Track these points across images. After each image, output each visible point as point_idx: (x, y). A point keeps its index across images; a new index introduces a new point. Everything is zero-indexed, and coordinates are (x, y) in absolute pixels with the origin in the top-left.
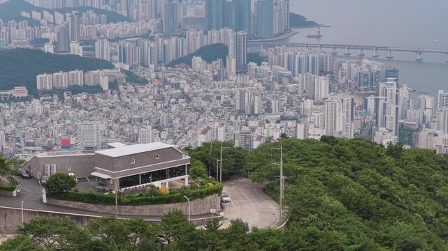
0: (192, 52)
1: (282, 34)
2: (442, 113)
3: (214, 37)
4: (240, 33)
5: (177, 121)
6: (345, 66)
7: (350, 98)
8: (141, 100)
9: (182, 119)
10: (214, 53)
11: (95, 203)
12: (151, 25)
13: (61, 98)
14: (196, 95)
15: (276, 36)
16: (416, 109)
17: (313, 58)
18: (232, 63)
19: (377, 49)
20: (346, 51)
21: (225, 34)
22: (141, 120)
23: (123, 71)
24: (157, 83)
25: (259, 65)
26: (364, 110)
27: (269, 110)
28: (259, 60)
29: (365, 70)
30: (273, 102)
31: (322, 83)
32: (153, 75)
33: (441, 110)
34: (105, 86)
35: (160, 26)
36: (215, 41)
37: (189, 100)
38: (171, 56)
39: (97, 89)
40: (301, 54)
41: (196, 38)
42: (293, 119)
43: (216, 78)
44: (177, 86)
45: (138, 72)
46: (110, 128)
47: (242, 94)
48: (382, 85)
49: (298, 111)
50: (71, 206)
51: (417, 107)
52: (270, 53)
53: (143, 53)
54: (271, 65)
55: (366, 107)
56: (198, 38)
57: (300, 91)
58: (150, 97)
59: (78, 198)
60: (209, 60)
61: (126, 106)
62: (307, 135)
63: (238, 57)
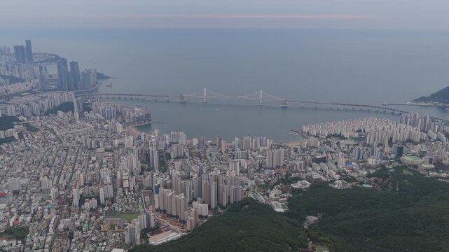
3: (66, 97)
5: (57, 159)
6: (127, 113)
8: (36, 145)
9: (59, 157)
10: (67, 107)
12: (33, 84)
14: (63, 138)
16: (162, 141)
19: (138, 95)
21: (71, 95)
22: (39, 162)
24: (42, 129)
25: (89, 113)
27: (98, 146)
28: (89, 110)
29: (137, 115)
31: (120, 128)
32: (40, 124)
34: (16, 137)
35: (37, 85)
36: (67, 100)
37: (60, 142)
38: (46, 108)
39: (12, 139)
40: (107, 108)
43: (70, 122)
44: (52, 131)
45: (31, 121)
46: (24, 169)
47: (86, 139)
49: (112, 145)
52: (94, 107)
53: (32, 109)
54: (94, 113)
56: (58, 98)
58: (41, 142)
60: (65, 111)
61: (29, 149)
62: (122, 176)
63: (79, 108)
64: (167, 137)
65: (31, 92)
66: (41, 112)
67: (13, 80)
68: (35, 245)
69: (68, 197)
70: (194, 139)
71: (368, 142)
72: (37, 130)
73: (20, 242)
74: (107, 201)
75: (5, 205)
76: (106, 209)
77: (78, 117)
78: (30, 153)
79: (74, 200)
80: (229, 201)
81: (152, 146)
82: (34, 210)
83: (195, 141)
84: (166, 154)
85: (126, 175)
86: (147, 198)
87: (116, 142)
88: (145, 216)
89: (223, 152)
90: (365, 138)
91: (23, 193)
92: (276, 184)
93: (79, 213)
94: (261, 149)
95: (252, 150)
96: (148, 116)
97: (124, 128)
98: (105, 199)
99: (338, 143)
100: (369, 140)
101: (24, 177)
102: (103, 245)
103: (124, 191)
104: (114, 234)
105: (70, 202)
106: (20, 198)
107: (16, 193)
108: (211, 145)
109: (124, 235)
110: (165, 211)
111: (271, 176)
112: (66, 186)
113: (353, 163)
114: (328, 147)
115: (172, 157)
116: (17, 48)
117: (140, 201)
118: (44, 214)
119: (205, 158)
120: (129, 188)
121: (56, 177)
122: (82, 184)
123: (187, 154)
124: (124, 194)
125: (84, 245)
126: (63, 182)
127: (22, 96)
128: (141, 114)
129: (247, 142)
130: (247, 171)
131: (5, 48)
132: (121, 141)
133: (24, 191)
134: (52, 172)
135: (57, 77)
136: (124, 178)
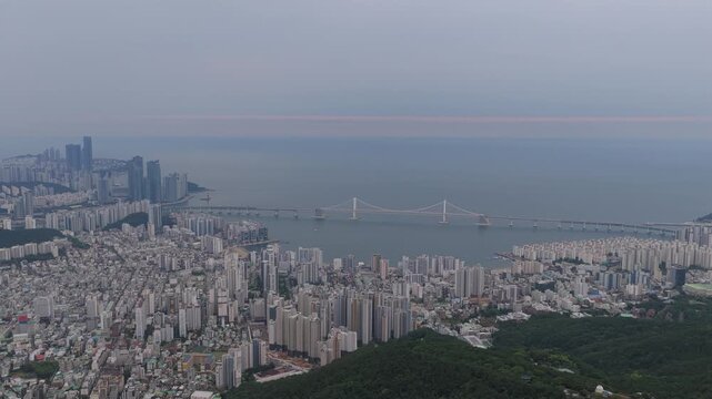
0: (121, 218)
1: (183, 198)
3: (137, 207)
4: (157, 205)
5: (115, 282)
6: (231, 226)
8: (85, 264)
9: (119, 279)
10: (138, 219)
12: (88, 194)
13: (19, 267)
14: (127, 257)
15: (179, 200)
16: (285, 261)
17: (209, 223)
18: (152, 228)
19: (250, 209)
20: (228, 211)
21: (145, 205)
22: (87, 285)
23: (69, 238)
24: (96, 246)
25: (171, 227)
26: (249, 262)
27: (182, 267)
28: (171, 223)
29: (246, 230)
31: (218, 244)
32: (93, 241)
34: (56, 254)
35: (95, 195)
36: (138, 210)
37: (123, 261)
38: (106, 222)
39: (49, 256)
40: (200, 219)
41: (124, 209)
43: (141, 239)
44: (112, 249)
45: (81, 238)
46: (61, 294)
47: (163, 257)
48: (264, 252)
49: (204, 266)
51: (286, 259)
52: (179, 219)
53: (84, 222)
54: (179, 227)
55: (250, 260)
57: (203, 248)
58: (93, 261)
60: (134, 225)
61: (73, 270)
62: (216, 297)
63: (155, 223)
64: (293, 255)
65: (85, 204)
66: (97, 227)
67: (59, 189)
68: (66, 384)
69: (127, 326)
70: (335, 260)
71: (623, 268)
72: (87, 247)
73: (43, 381)
74: (191, 334)
75: (26, 334)
76: (187, 343)
77: (153, 233)
78: (73, 274)
79: (137, 331)
80: (392, 336)
81: (267, 258)
82: (71, 341)
83: (338, 263)
84: (290, 280)
85: (224, 297)
86: (257, 333)
87: (211, 261)
88: (251, 345)
89: (383, 277)
90: (620, 262)
91: (57, 322)
92: (472, 317)
93: (144, 347)
94: (445, 273)
95: (430, 276)
96: (263, 233)
97: (224, 247)
98: (188, 332)
99: (573, 270)
100: (627, 264)
101: (60, 302)
102: (178, 390)
103: (219, 323)
104: (199, 377)
105: (131, 333)
106: (50, 327)
107: (45, 321)
108: (363, 267)
109: (214, 377)
110: (284, 348)
111: (463, 307)
112: (126, 315)
113: (600, 292)
114: (557, 274)
115: (300, 281)
116: (70, 148)
117: (244, 335)
118: (87, 346)
119: (354, 284)
120: (227, 318)
121: (112, 303)
122: (152, 311)
123: (325, 279)
124: (220, 327)
125: (148, 387)
126: (121, 309)
127: (71, 209)
128: (252, 228)
129: (422, 262)
130: (422, 301)
131: (52, 149)
132: (217, 262)
133: (58, 319)
134: (106, 297)
135: (126, 185)
136: (220, 300)
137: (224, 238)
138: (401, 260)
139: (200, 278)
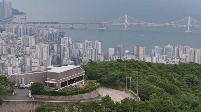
1: (9, 18)
2: (88, 50)
6: (41, 31)
7: (48, 45)
11: (55, 95)
15: (6, 19)
16: (76, 49)
17: (26, 28)
19: (53, 23)
20: (39, 25)
25: (2, 32)
26: (52, 50)
27: (9, 52)
28: (1, 30)
29: (50, 33)
30: (11, 49)
31: (32, 40)
33: (88, 49)
42: (21, 56)
48: (62, 39)
49: (23, 52)
50: (43, 98)
51: (76, 48)
54: (7, 32)
55: (53, 49)
57: (22, 43)
59: (46, 93)
62: (31, 63)
64: (81, 45)
70: (110, 49)
81: (63, 43)
83: (111, 51)
85: (35, 63)
97: (36, 44)
128: (55, 32)
129: (168, 50)
136: (33, 65)
137: (37, 38)
138: (154, 49)
139: (20, 58)
